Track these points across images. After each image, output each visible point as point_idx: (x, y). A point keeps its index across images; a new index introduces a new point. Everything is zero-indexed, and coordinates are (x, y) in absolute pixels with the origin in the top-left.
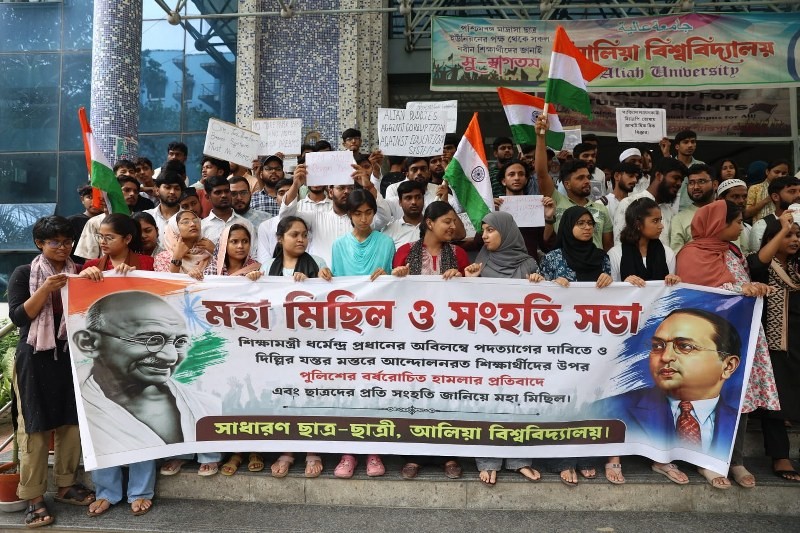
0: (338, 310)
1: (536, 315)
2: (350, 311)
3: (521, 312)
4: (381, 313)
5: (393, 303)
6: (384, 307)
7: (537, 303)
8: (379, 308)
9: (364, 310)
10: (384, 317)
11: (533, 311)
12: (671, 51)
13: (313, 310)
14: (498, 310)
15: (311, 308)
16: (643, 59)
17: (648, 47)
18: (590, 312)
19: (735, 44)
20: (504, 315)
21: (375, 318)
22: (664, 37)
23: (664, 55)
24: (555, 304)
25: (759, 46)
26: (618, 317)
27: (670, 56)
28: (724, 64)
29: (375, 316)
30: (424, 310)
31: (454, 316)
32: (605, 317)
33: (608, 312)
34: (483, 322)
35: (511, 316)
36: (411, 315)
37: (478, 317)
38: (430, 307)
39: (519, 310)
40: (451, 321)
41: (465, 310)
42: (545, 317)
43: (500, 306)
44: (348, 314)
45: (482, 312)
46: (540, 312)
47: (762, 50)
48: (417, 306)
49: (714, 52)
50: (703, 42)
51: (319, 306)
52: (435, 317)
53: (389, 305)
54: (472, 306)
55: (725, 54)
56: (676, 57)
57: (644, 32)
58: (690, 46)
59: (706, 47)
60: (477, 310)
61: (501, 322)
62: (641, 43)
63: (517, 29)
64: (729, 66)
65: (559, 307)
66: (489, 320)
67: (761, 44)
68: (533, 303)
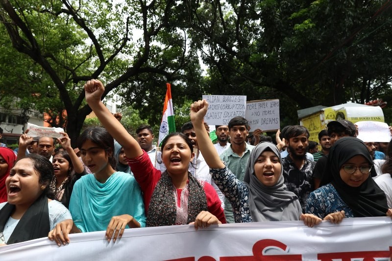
7: (269, 253)
68: (263, 253)
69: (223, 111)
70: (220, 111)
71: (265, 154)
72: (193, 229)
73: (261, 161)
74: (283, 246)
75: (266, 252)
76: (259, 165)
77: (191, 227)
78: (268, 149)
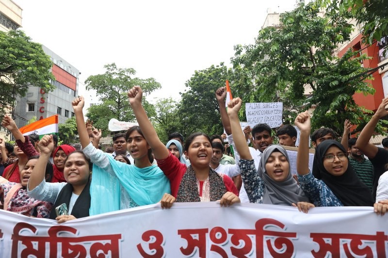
0: (59, 245)
1: (269, 242)
2: (72, 248)
3: (253, 238)
4: (106, 248)
5: (119, 236)
6: (109, 242)
7: (269, 229)
8: (104, 242)
9: (87, 246)
10: (110, 252)
11: (265, 238)
13: (35, 245)
14: (229, 236)
15: (33, 243)
18: (328, 241)
20: (235, 241)
21: (101, 255)
24: (288, 231)
26: (360, 247)
29: (100, 252)
30: (153, 239)
31: (185, 244)
32: (345, 246)
33: (348, 241)
34: (214, 248)
35: (242, 244)
36: (139, 247)
37: (209, 243)
38: (159, 236)
39: (250, 236)
40: (182, 249)
41: (196, 237)
42: (279, 246)
43: (231, 231)
44: (70, 251)
45: (213, 238)
46: (273, 239)
48: (146, 236)
51: (41, 240)
52: (165, 246)
53: (116, 238)
54: (202, 232)
60: (208, 236)
61: (232, 249)
65: (294, 235)
66: (220, 245)
68: (264, 229)
69: (263, 116)
70: (261, 116)
71: (274, 154)
72: (219, 206)
73: (271, 162)
74: (281, 225)
75: (266, 228)
76: (270, 165)
77: (218, 203)
78: (276, 150)
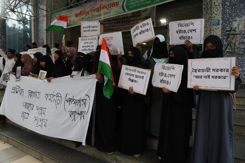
12: (96, 10)
16: (90, 14)
17: (91, 10)
19: (110, 4)
22: (94, 6)
23: (94, 11)
25: (115, 4)
27: (96, 11)
28: (108, 11)
47: (116, 4)
49: (105, 8)
50: (103, 6)
55: (108, 8)
56: (97, 11)
57: (90, 6)
58: (100, 7)
59: (104, 6)
62: (89, 9)
63: (67, 12)
64: (109, 11)
67: (116, 3)
